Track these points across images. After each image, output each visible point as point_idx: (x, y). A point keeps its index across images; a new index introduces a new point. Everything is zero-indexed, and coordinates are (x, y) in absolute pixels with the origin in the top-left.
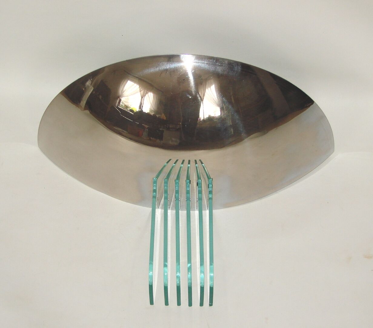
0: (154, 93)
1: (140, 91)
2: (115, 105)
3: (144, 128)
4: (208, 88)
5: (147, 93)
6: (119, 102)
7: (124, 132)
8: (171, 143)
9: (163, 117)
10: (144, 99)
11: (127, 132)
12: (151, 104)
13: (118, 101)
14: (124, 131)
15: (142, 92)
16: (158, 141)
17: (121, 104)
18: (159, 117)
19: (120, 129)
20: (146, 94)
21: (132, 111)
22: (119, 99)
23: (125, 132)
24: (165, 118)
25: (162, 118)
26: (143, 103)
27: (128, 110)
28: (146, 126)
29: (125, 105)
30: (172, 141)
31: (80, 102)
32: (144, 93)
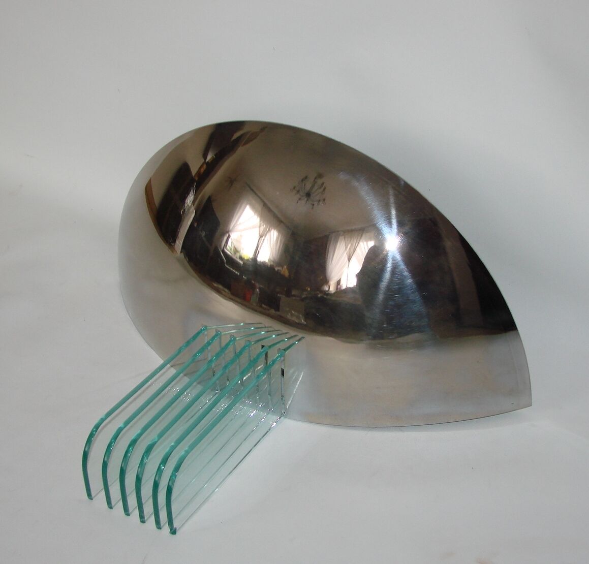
0: (279, 232)
1: (260, 227)
2: (220, 245)
4: (363, 242)
5: (269, 230)
7: (225, 291)
8: (289, 317)
9: (285, 271)
10: (264, 240)
11: (229, 292)
12: (271, 249)
13: (225, 239)
15: (262, 228)
16: (273, 311)
18: (278, 270)
21: (241, 258)
22: (227, 235)
24: (286, 274)
25: (282, 273)
27: (236, 258)
28: (257, 285)
29: (234, 247)
30: (292, 315)
31: (174, 242)
32: (264, 230)
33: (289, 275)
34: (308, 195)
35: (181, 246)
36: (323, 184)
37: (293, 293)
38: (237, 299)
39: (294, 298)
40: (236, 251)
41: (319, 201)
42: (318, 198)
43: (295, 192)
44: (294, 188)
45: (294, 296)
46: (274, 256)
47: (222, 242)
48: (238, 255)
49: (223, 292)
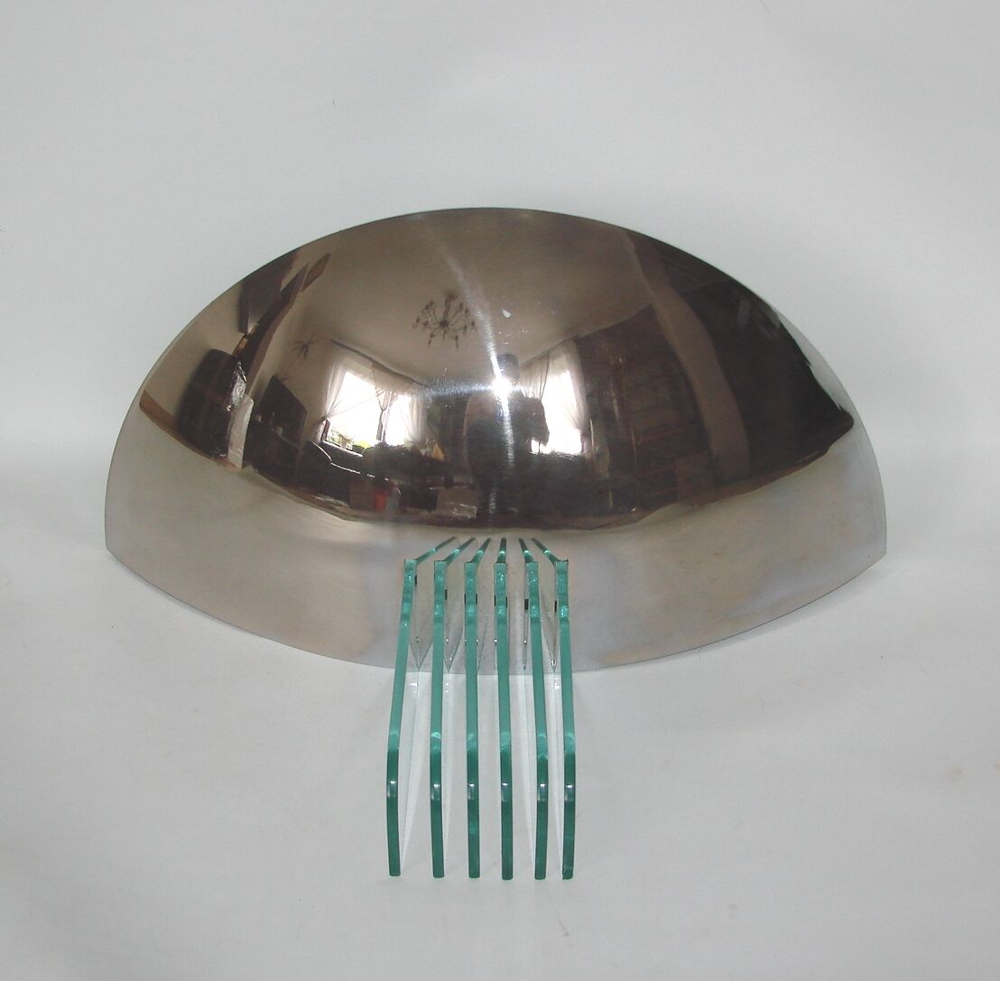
2: (315, 438)
3: (389, 487)
6: (326, 431)
7: (340, 505)
8: (455, 513)
9: (438, 453)
10: (389, 414)
11: (347, 505)
13: (322, 428)
14: (339, 502)
15: (382, 397)
16: (425, 513)
17: (329, 434)
18: (426, 453)
19: (332, 500)
20: (392, 400)
21: (357, 448)
22: (324, 422)
23: (343, 503)
24: (441, 456)
25: (433, 456)
26: (386, 426)
27: (347, 449)
28: (396, 482)
29: (340, 436)
30: (460, 509)
31: (226, 451)
32: (386, 398)
33: (445, 457)
34: (444, 324)
35: (240, 457)
36: (461, 305)
37: (456, 480)
38: (363, 514)
39: (457, 487)
40: (345, 441)
41: (465, 328)
42: (461, 324)
43: (420, 326)
44: (418, 321)
45: (457, 484)
46: (412, 432)
47: (316, 433)
48: (350, 446)
49: (338, 508)
